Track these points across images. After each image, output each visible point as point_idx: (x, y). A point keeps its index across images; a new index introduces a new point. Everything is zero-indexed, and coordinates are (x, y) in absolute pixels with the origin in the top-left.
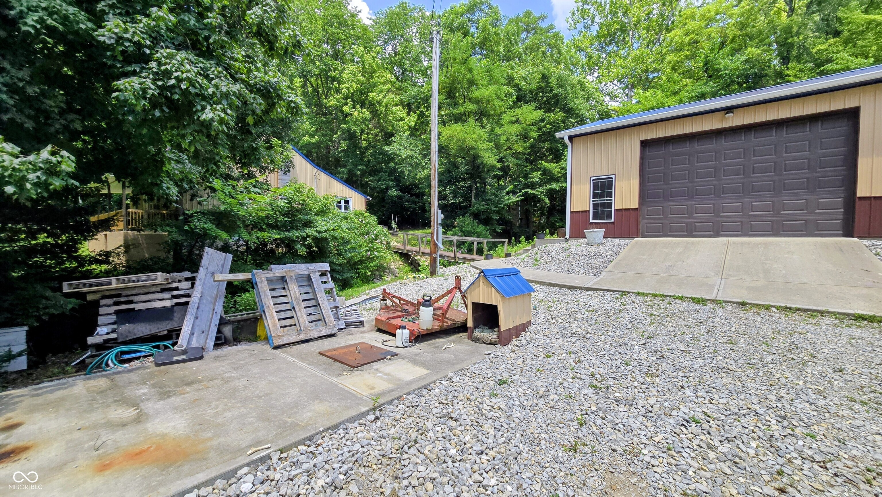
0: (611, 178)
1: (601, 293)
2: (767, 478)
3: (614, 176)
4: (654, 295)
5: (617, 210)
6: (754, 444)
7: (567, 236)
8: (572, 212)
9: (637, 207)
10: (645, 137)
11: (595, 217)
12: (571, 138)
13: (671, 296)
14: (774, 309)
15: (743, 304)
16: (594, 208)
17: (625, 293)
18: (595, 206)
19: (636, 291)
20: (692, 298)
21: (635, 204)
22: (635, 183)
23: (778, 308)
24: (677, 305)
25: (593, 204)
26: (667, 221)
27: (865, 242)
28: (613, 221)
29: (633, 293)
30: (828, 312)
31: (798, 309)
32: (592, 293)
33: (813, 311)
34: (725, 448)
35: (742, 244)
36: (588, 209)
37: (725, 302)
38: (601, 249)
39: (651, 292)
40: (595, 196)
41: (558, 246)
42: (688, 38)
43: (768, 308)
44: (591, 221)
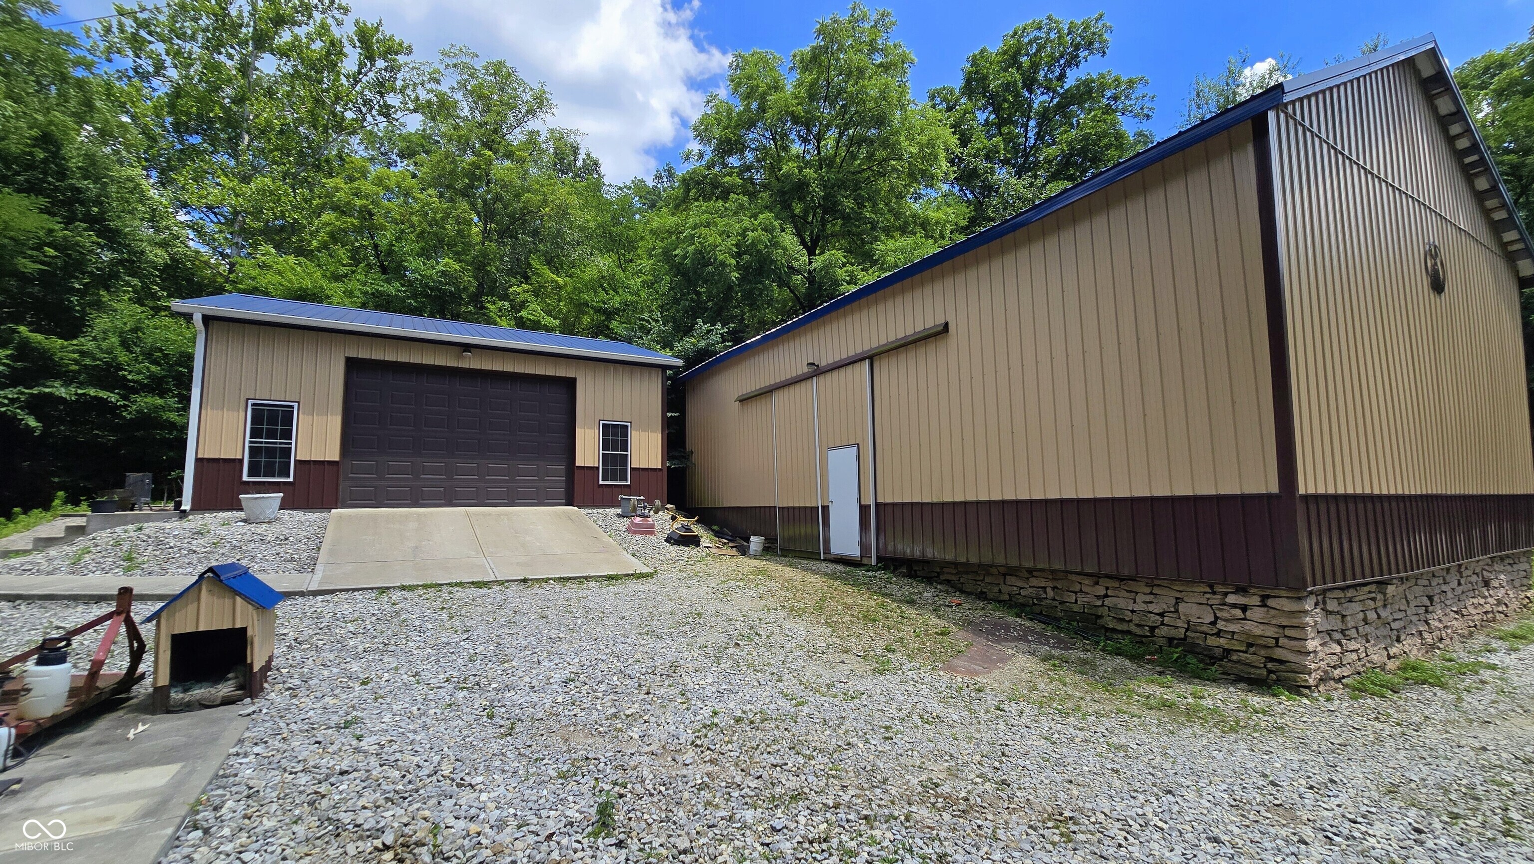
0: (292, 407)
1: (344, 596)
2: (636, 691)
3: (296, 405)
4: (425, 586)
5: (300, 461)
6: (615, 678)
7: (186, 506)
8: (198, 461)
9: (337, 458)
10: (353, 354)
11: (252, 473)
12: (207, 320)
13: (446, 584)
14: (552, 582)
15: (525, 581)
16: (251, 455)
17: (383, 590)
18: (254, 451)
19: (398, 584)
20: (473, 583)
21: (333, 455)
22: (335, 423)
23: (554, 579)
24: (459, 593)
25: (250, 447)
26: (383, 483)
27: (584, 511)
28: (291, 479)
29: (394, 588)
30: (591, 577)
31: (570, 578)
32: (328, 597)
33: (580, 577)
34: (603, 687)
35: (484, 515)
36: (239, 457)
37: (507, 581)
38: (276, 528)
39: (421, 583)
40: (255, 433)
41: (174, 526)
42: (358, 202)
43: (546, 580)
44: (245, 478)
